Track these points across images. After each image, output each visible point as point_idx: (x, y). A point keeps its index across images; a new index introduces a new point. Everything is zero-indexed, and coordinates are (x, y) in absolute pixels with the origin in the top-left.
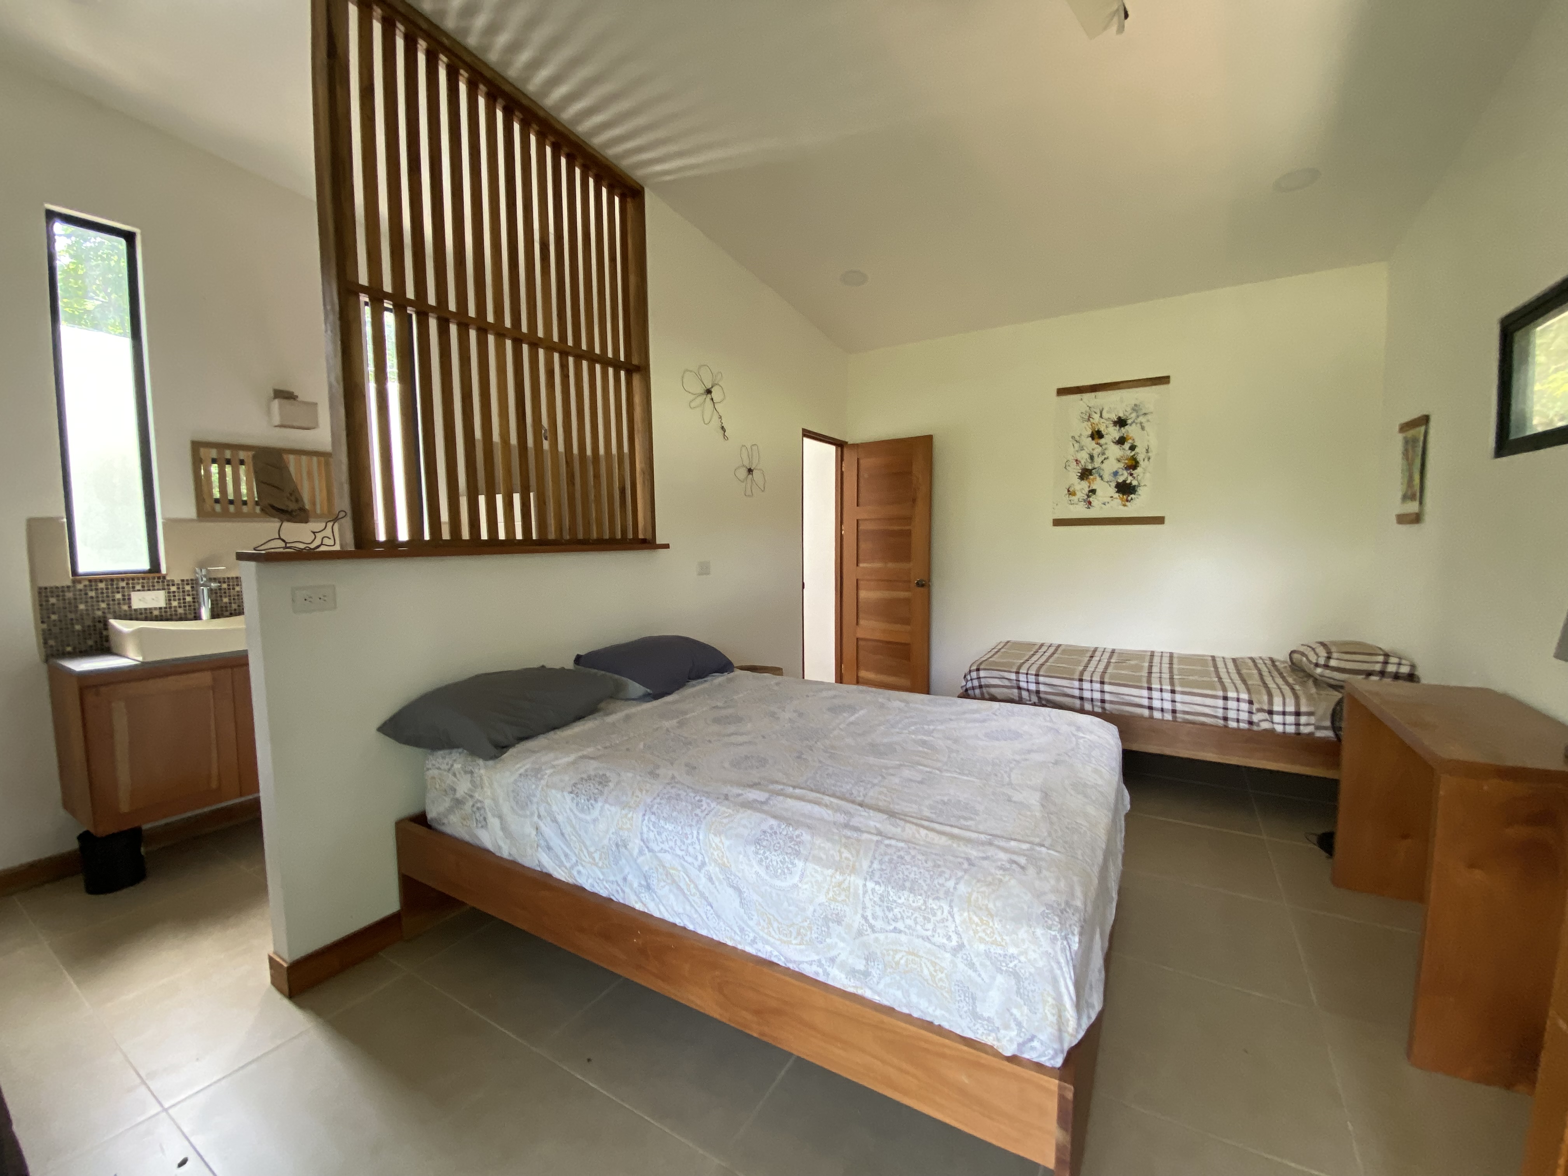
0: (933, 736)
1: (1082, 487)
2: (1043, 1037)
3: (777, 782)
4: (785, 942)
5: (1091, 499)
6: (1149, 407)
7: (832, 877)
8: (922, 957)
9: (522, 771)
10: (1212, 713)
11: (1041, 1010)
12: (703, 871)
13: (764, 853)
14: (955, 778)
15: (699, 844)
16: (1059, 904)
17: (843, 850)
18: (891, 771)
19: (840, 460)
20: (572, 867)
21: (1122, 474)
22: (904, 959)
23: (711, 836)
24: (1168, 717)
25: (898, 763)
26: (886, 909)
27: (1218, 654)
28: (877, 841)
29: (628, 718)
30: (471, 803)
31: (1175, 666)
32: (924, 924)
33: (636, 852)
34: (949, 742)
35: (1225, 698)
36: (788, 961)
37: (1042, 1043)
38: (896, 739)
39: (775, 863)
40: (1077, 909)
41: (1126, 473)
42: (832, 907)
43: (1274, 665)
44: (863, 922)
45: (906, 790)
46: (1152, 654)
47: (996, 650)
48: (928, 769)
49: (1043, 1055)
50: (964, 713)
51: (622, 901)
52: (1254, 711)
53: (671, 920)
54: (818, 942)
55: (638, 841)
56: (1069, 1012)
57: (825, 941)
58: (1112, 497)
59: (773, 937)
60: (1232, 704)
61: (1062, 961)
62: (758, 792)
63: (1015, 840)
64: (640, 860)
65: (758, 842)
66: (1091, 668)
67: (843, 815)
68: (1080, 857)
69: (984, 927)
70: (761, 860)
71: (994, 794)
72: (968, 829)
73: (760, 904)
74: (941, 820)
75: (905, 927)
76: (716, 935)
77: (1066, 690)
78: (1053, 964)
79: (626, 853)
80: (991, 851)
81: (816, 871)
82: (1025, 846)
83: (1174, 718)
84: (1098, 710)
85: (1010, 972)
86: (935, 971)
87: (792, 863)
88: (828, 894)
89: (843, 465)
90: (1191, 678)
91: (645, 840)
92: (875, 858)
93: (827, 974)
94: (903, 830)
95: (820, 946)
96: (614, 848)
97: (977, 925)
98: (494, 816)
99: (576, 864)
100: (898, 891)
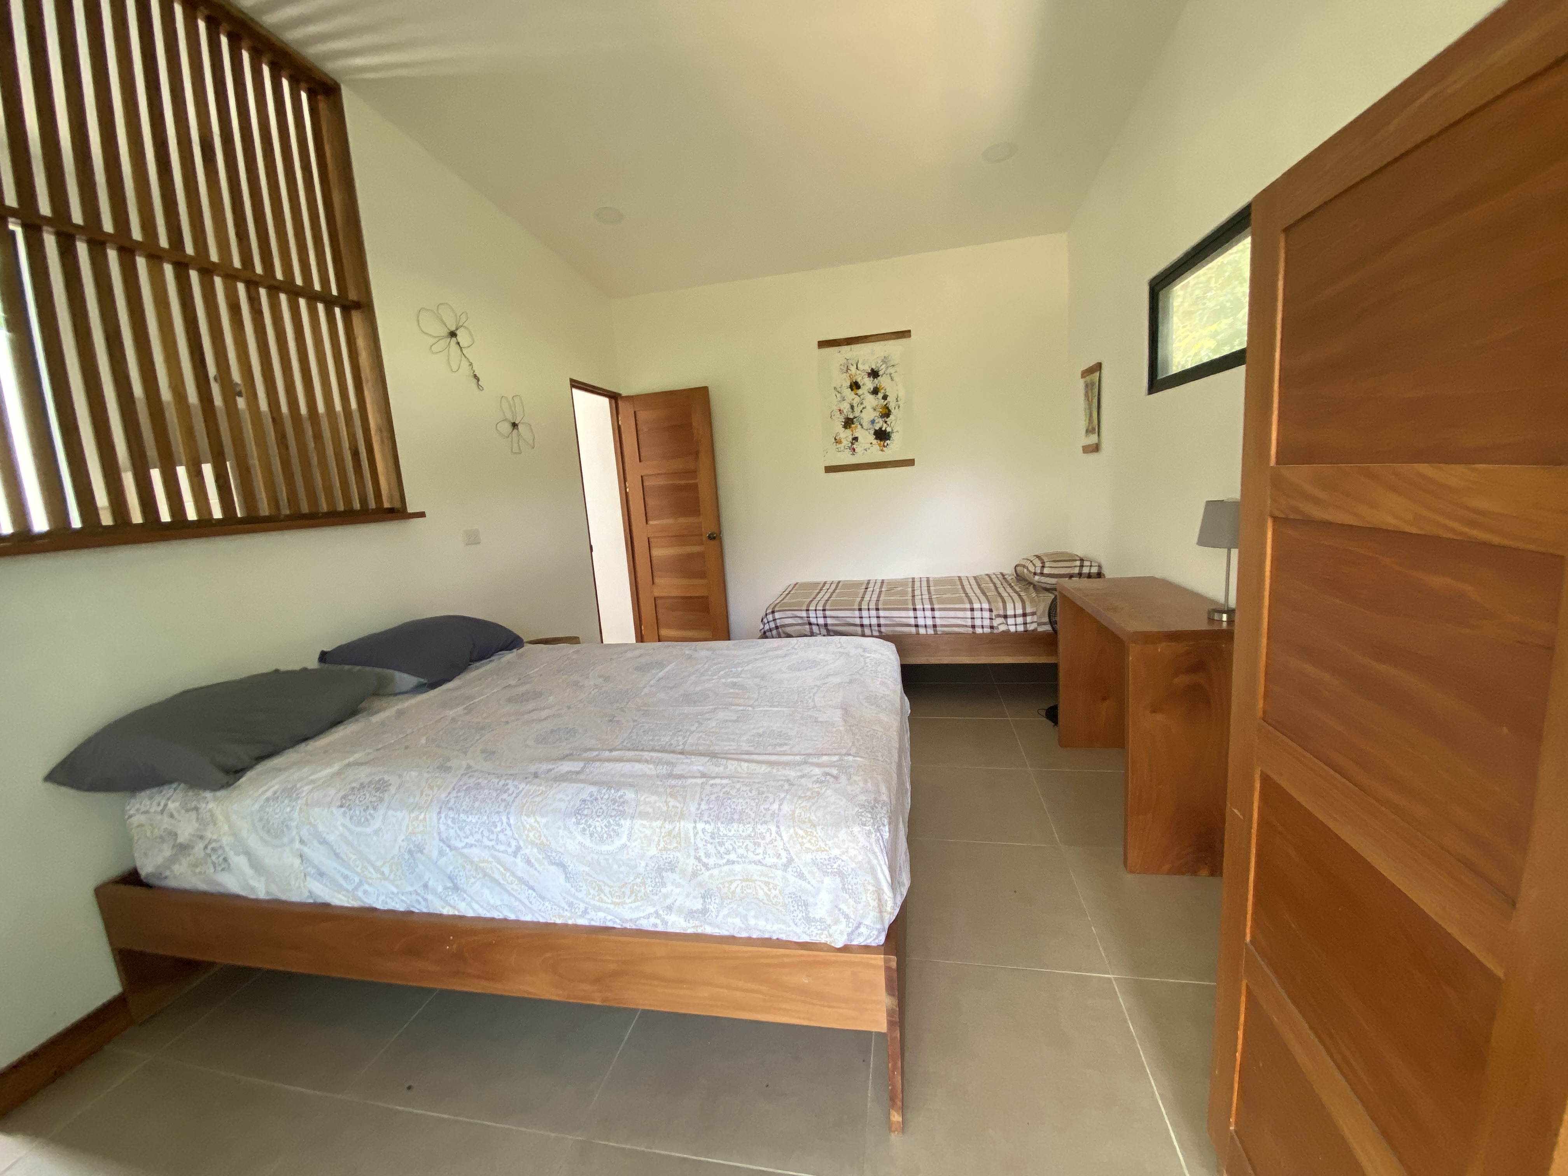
0: (742, 677)
1: (846, 435)
2: (868, 921)
3: (590, 749)
4: (619, 904)
5: (855, 446)
6: (895, 359)
7: (661, 828)
8: (756, 880)
9: (269, 794)
10: (964, 623)
11: (864, 898)
12: (519, 856)
13: (587, 821)
14: (768, 711)
15: (511, 829)
16: (869, 802)
17: (669, 799)
18: (707, 716)
19: (616, 412)
20: (356, 889)
21: (878, 422)
22: (740, 887)
23: (524, 818)
24: (931, 631)
25: (711, 707)
26: (717, 845)
27: (962, 575)
28: (702, 783)
29: (400, 713)
30: (201, 845)
31: (932, 588)
32: (755, 849)
33: (435, 854)
34: (757, 680)
35: (972, 610)
36: (623, 922)
37: (867, 927)
38: (707, 685)
39: (599, 829)
40: (884, 804)
41: (881, 421)
42: (664, 856)
43: (1004, 579)
44: (696, 863)
45: (723, 731)
46: (913, 579)
47: (786, 592)
48: (742, 708)
49: (869, 937)
50: (767, 652)
51: (425, 910)
52: (994, 617)
53: (488, 915)
54: (653, 894)
55: (436, 842)
56: (886, 894)
57: (660, 891)
58: (871, 444)
59: (605, 902)
60: (977, 614)
61: (877, 850)
62: (570, 763)
63: (826, 755)
64: (442, 861)
65: (578, 812)
66: (867, 598)
67: (665, 766)
68: (881, 759)
69: (809, 837)
70: (584, 830)
71: (802, 718)
72: (784, 754)
73: (587, 874)
74: (757, 751)
75: (738, 857)
76: (543, 917)
77: (848, 620)
78: (870, 855)
79: (423, 858)
80: (807, 769)
81: (644, 826)
82: (835, 758)
83: (935, 631)
84: (876, 634)
85: (835, 872)
86: (769, 890)
87: (618, 825)
88: (659, 845)
89: (620, 418)
90: (945, 596)
91: (445, 840)
92: (702, 800)
93: (665, 923)
94: (726, 767)
95: (656, 898)
96: (407, 856)
97: (802, 837)
98: (237, 854)
99: (361, 883)
100: (727, 825)
